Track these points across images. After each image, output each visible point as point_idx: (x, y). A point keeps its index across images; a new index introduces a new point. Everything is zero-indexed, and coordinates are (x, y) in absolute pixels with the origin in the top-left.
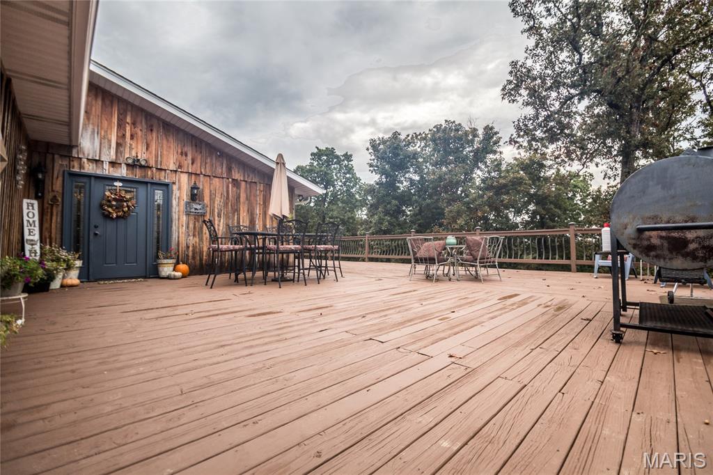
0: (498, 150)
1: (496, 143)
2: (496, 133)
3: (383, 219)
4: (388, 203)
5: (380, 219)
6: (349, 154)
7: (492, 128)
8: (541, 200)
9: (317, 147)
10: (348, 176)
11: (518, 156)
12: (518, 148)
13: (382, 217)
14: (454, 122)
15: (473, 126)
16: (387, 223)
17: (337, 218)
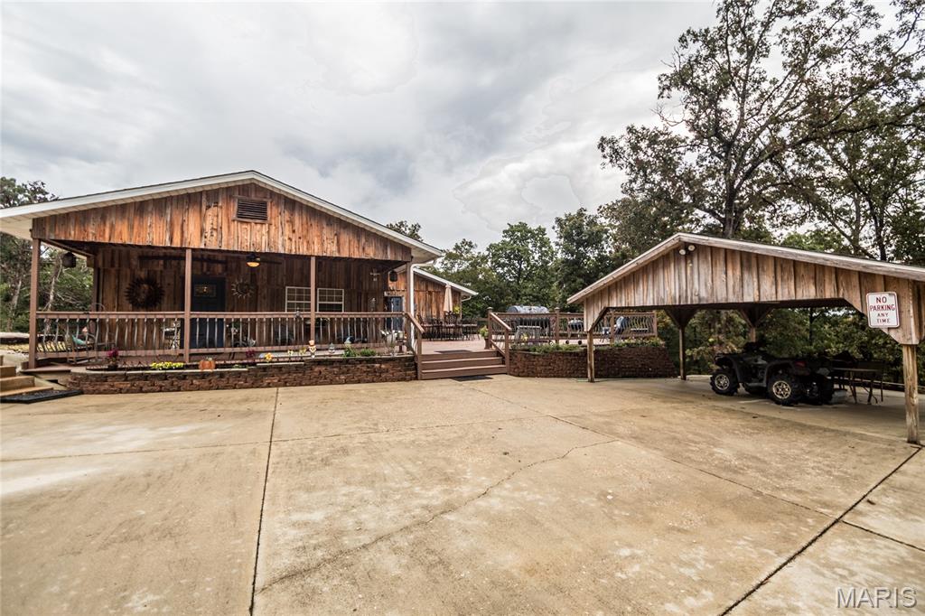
6: (542, 228)
9: (509, 224)
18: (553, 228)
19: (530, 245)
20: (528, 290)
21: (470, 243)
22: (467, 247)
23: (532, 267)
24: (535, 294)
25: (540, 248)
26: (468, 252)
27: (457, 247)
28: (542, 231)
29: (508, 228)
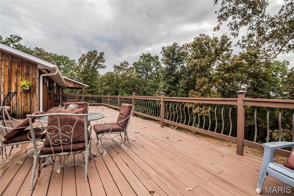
0: (230, 49)
1: (229, 45)
2: (229, 39)
3: (166, 86)
4: (169, 78)
5: (164, 86)
6: (157, 56)
7: (226, 37)
8: (255, 76)
9: (142, 53)
10: (158, 66)
11: (242, 52)
12: (243, 48)
13: (166, 85)
14: (204, 35)
15: (215, 36)
16: (168, 88)
17: (150, 85)
18: (161, 53)
19: (152, 64)
20: (149, 83)
21: (127, 63)
22: (126, 64)
23: (152, 73)
24: (153, 85)
25: (156, 65)
26: (126, 66)
27: (122, 64)
28: (157, 58)
29: (142, 55)
